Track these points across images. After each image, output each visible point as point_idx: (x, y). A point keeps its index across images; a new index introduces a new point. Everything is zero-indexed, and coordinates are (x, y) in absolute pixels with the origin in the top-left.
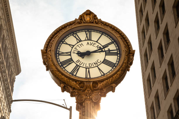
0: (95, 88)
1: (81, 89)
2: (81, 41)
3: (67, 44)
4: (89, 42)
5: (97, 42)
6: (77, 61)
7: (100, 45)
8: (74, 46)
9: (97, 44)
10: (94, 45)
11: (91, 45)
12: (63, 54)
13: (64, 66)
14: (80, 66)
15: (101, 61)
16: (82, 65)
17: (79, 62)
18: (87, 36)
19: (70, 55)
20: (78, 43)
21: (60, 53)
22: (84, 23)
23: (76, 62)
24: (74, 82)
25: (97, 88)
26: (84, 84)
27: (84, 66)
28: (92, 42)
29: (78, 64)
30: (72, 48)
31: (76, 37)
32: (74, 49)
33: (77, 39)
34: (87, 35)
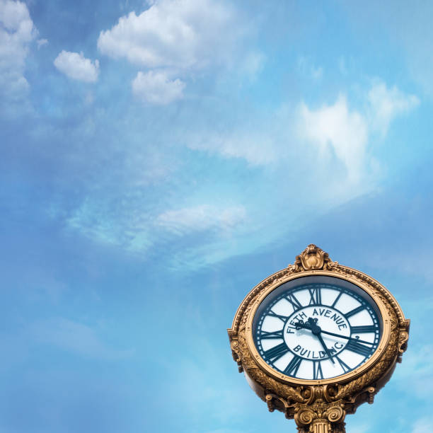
0: (333, 398)
1: (306, 400)
2: (300, 308)
3: (274, 315)
4: (317, 309)
5: (332, 307)
6: (297, 348)
7: (338, 314)
8: (288, 318)
9: (333, 312)
10: (327, 315)
11: (321, 314)
12: (267, 336)
13: (271, 360)
14: (302, 359)
15: (342, 345)
16: (305, 356)
17: (300, 351)
18: (312, 298)
19: (282, 337)
20: (295, 312)
21: (263, 334)
22: (305, 270)
23: (294, 349)
24: (291, 389)
25: (336, 397)
26: (310, 390)
27: (310, 357)
28: (322, 309)
29: (298, 354)
30: (285, 322)
31: (290, 301)
32: (288, 324)
33: (294, 304)
34: (312, 295)
